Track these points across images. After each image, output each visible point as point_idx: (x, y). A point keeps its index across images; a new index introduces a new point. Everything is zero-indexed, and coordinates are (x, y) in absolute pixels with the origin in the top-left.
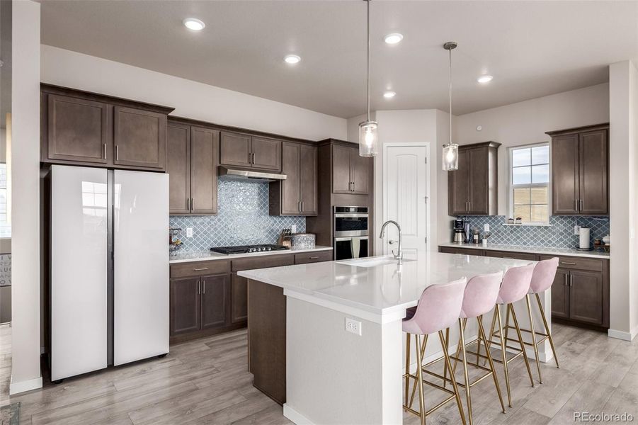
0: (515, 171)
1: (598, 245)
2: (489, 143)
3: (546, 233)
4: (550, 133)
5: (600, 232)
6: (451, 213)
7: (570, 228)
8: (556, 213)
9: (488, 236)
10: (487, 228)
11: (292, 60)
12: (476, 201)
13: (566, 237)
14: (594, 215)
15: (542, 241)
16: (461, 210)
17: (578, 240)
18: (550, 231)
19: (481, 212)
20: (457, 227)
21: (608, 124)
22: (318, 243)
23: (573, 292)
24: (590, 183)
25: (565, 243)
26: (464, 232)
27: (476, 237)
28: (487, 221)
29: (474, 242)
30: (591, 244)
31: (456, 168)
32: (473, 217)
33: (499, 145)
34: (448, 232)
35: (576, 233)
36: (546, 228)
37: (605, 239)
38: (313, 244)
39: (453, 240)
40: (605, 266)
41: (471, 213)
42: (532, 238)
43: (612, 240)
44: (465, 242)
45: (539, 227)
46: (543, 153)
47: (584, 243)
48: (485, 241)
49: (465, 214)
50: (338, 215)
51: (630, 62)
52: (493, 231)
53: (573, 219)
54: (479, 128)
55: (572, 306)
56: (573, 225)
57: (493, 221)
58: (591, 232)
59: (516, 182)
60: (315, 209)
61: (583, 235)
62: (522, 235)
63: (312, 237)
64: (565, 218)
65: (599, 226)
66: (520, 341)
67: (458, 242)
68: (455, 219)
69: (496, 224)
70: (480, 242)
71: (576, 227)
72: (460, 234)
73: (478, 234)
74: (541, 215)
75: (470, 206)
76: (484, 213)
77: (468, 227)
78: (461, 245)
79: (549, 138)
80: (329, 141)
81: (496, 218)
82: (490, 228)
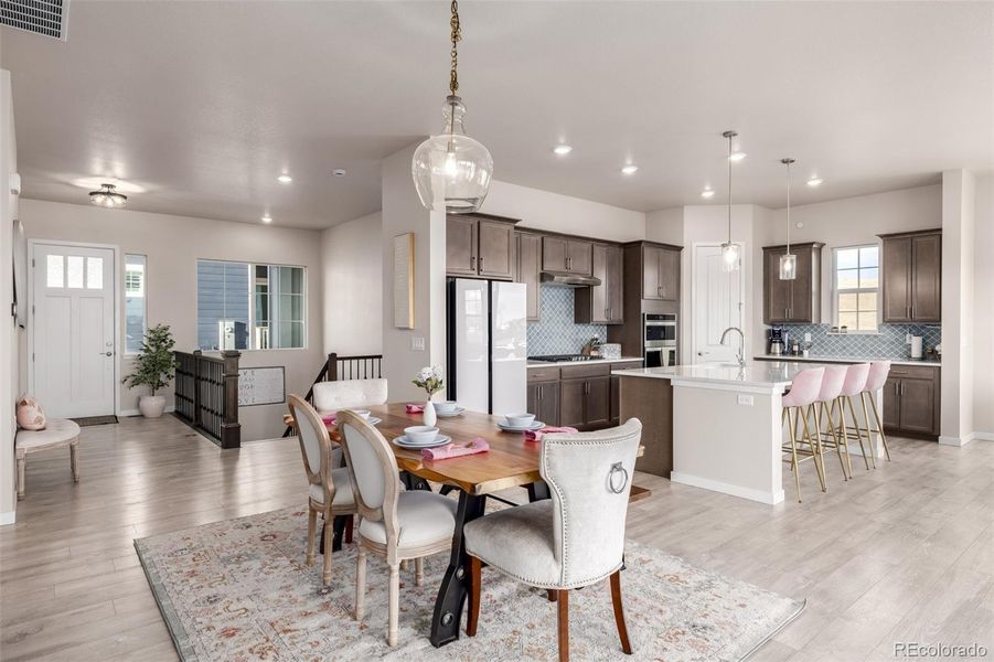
0: (840, 275)
1: (931, 354)
2: (812, 244)
3: (876, 343)
4: (882, 236)
5: (933, 341)
6: (766, 321)
7: (901, 337)
8: (888, 320)
9: (809, 347)
10: (808, 337)
11: (629, 170)
12: (797, 308)
13: (897, 346)
14: (928, 322)
15: (872, 352)
16: (779, 318)
17: (910, 350)
18: (880, 340)
19: (803, 320)
20: (773, 337)
21: (941, 230)
22: (624, 353)
23: (904, 401)
24: (923, 286)
25: (897, 353)
26: (782, 342)
27: (796, 348)
28: (808, 330)
29: (793, 353)
30: (923, 353)
31: (794, 277)
32: (792, 326)
33: (823, 245)
34: (763, 342)
35: (908, 342)
36: (876, 336)
37: (937, 348)
38: (619, 354)
39: (769, 351)
40: (937, 372)
41: (791, 321)
42: (860, 348)
43: (942, 348)
44: (783, 353)
45: (868, 336)
46: (873, 255)
47: (916, 352)
48: (806, 352)
49: (782, 323)
50: (648, 323)
51: (964, 172)
52: (815, 341)
53: (905, 327)
54: (800, 225)
55: (903, 417)
56: (905, 334)
57: (816, 330)
58: (924, 341)
59: (840, 286)
60: (621, 317)
61: (916, 343)
62: (848, 345)
63: (618, 347)
64: (897, 327)
65: (932, 334)
66: (856, 429)
67: (775, 354)
68: (770, 328)
69: (819, 333)
70: (801, 353)
71: (908, 335)
72: (778, 345)
73: (798, 344)
74: (870, 322)
75: (791, 313)
76: (807, 321)
77: (786, 337)
78: (778, 357)
79: (881, 241)
80: (640, 242)
81: (819, 327)
82: (812, 338)
